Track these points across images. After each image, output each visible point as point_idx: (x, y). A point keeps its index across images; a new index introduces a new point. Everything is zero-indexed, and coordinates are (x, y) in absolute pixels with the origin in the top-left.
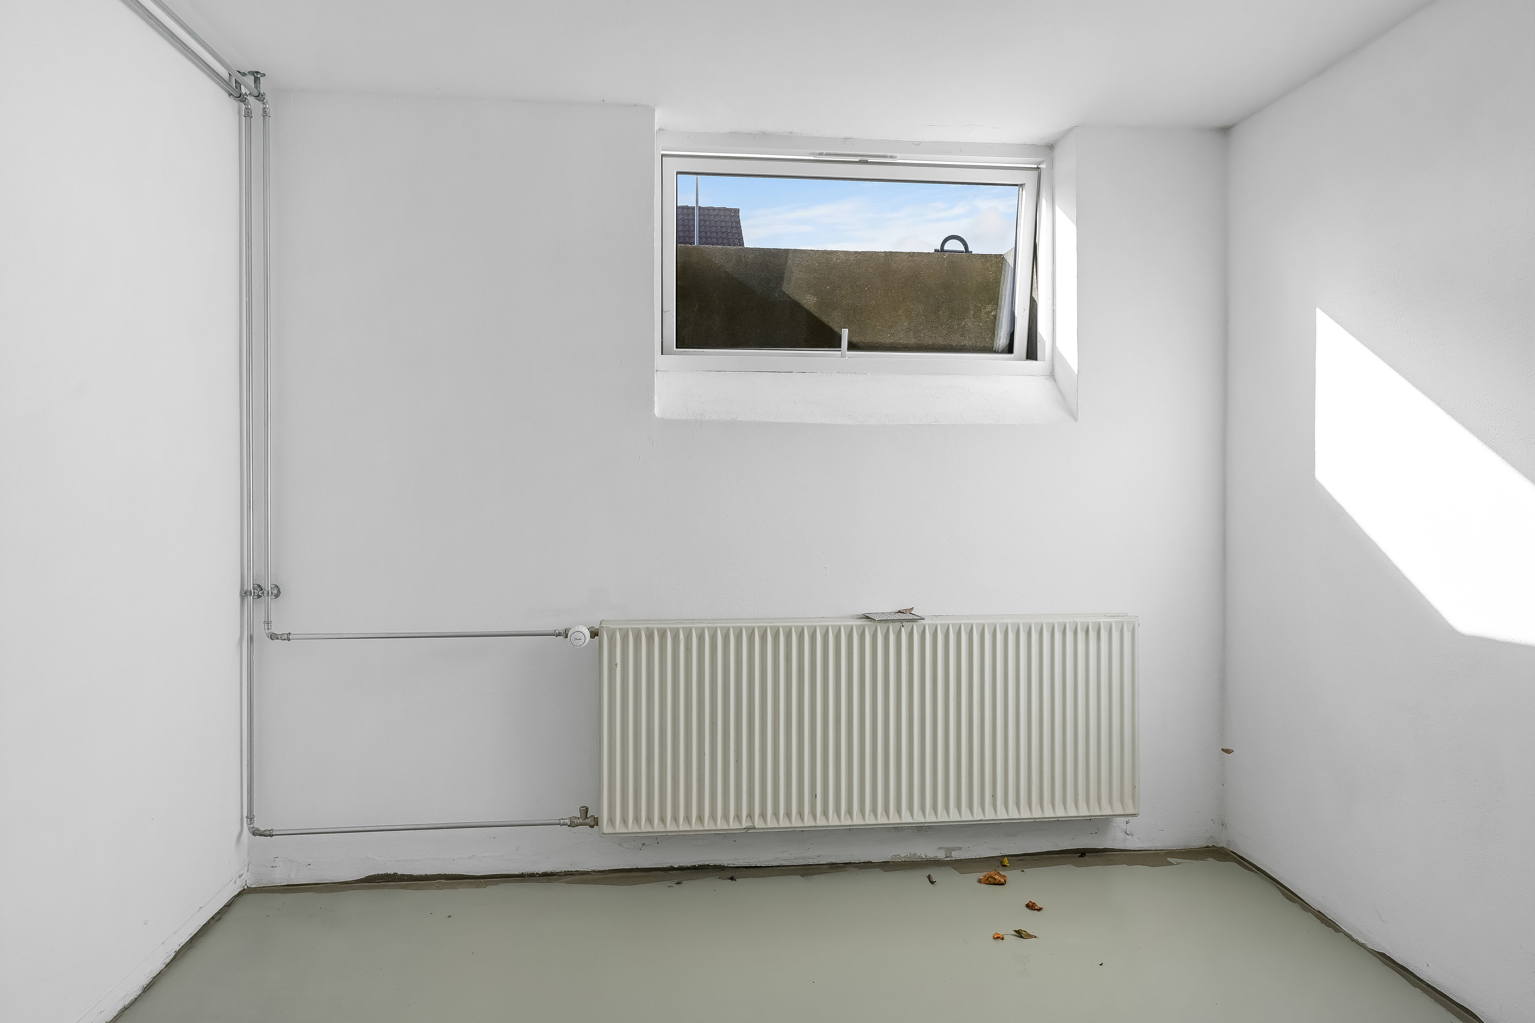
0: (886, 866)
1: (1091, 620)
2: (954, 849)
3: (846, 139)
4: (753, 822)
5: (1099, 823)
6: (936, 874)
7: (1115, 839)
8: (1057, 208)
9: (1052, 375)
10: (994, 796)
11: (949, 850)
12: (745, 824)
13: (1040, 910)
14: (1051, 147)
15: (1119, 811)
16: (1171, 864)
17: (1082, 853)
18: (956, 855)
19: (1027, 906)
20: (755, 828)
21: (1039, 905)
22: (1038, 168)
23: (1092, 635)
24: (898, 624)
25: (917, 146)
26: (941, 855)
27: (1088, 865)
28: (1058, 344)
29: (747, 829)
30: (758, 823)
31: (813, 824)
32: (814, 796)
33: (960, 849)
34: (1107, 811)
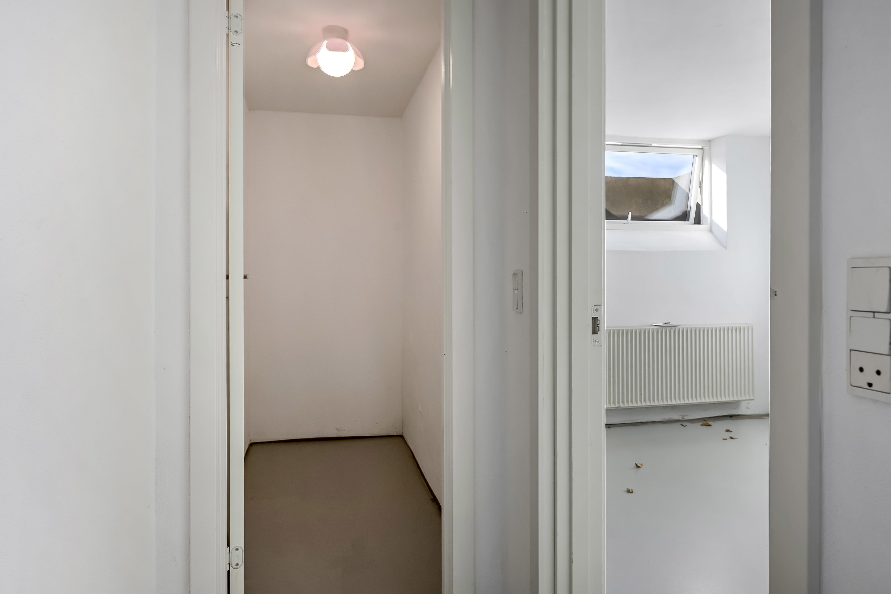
0: (660, 422)
1: (737, 325)
2: (685, 416)
3: (635, 137)
4: (620, 404)
5: (736, 404)
6: (684, 424)
7: (743, 410)
8: (713, 165)
9: (711, 231)
10: (704, 393)
11: (683, 416)
12: (617, 405)
13: (731, 432)
14: (710, 141)
15: (744, 398)
16: (765, 418)
17: (731, 416)
18: (686, 418)
19: (726, 431)
20: (620, 407)
21: (731, 430)
22: (702, 149)
23: (734, 331)
24: (670, 328)
25: (661, 140)
26: (680, 418)
27: (733, 420)
28: (713, 218)
29: (618, 407)
30: (622, 405)
31: (641, 405)
32: (641, 394)
33: (687, 415)
34: (740, 399)
